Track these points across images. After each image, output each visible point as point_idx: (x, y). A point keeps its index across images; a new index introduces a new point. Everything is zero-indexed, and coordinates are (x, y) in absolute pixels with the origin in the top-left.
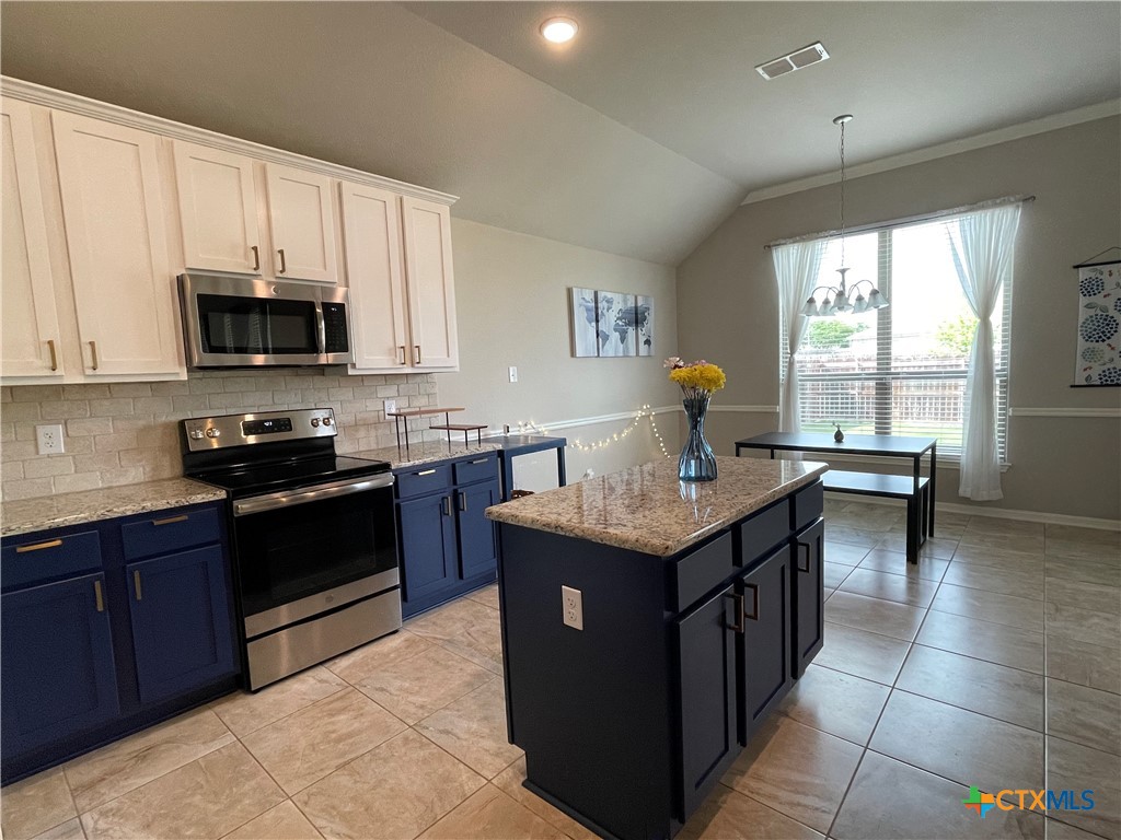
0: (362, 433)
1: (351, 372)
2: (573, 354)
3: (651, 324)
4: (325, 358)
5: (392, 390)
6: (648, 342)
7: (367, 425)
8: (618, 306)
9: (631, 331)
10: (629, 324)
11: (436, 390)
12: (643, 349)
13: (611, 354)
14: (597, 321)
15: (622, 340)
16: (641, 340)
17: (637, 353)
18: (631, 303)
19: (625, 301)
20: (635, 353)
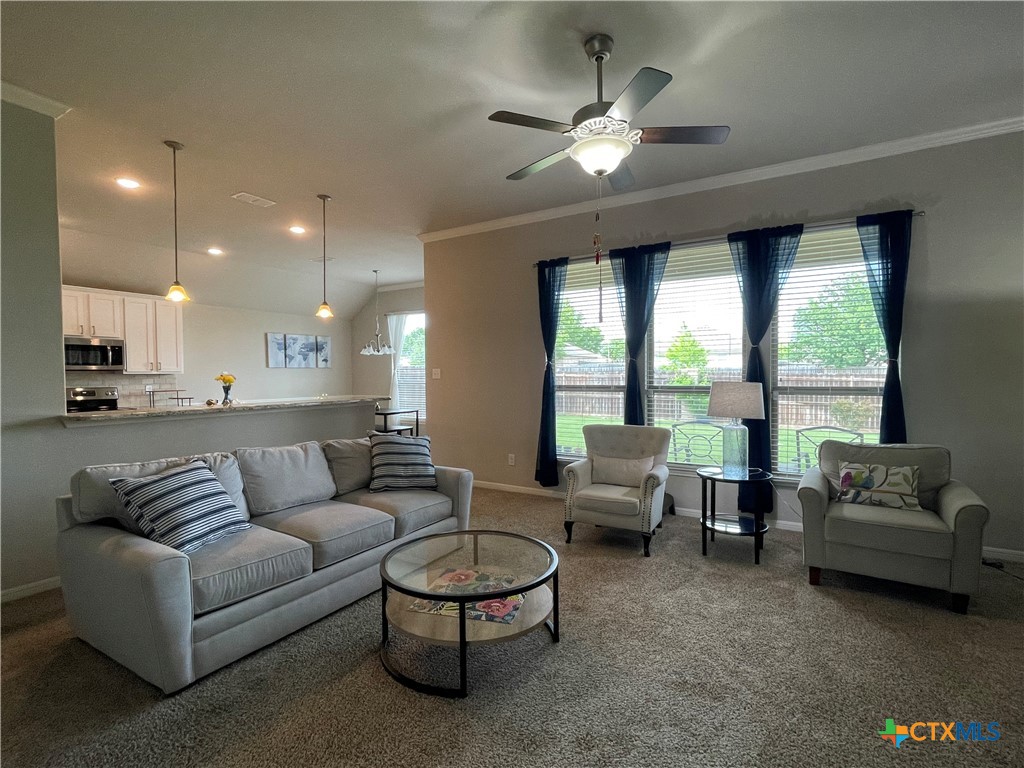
0: (132, 399)
1: (124, 373)
2: (267, 366)
3: (327, 351)
4: (111, 367)
5: (151, 381)
6: (325, 360)
7: (136, 396)
8: (302, 341)
9: (312, 355)
10: (311, 350)
11: (176, 381)
12: (321, 364)
13: (296, 366)
14: (285, 349)
15: (305, 359)
16: (320, 359)
17: (317, 366)
18: (312, 340)
19: (307, 340)
20: (315, 366)
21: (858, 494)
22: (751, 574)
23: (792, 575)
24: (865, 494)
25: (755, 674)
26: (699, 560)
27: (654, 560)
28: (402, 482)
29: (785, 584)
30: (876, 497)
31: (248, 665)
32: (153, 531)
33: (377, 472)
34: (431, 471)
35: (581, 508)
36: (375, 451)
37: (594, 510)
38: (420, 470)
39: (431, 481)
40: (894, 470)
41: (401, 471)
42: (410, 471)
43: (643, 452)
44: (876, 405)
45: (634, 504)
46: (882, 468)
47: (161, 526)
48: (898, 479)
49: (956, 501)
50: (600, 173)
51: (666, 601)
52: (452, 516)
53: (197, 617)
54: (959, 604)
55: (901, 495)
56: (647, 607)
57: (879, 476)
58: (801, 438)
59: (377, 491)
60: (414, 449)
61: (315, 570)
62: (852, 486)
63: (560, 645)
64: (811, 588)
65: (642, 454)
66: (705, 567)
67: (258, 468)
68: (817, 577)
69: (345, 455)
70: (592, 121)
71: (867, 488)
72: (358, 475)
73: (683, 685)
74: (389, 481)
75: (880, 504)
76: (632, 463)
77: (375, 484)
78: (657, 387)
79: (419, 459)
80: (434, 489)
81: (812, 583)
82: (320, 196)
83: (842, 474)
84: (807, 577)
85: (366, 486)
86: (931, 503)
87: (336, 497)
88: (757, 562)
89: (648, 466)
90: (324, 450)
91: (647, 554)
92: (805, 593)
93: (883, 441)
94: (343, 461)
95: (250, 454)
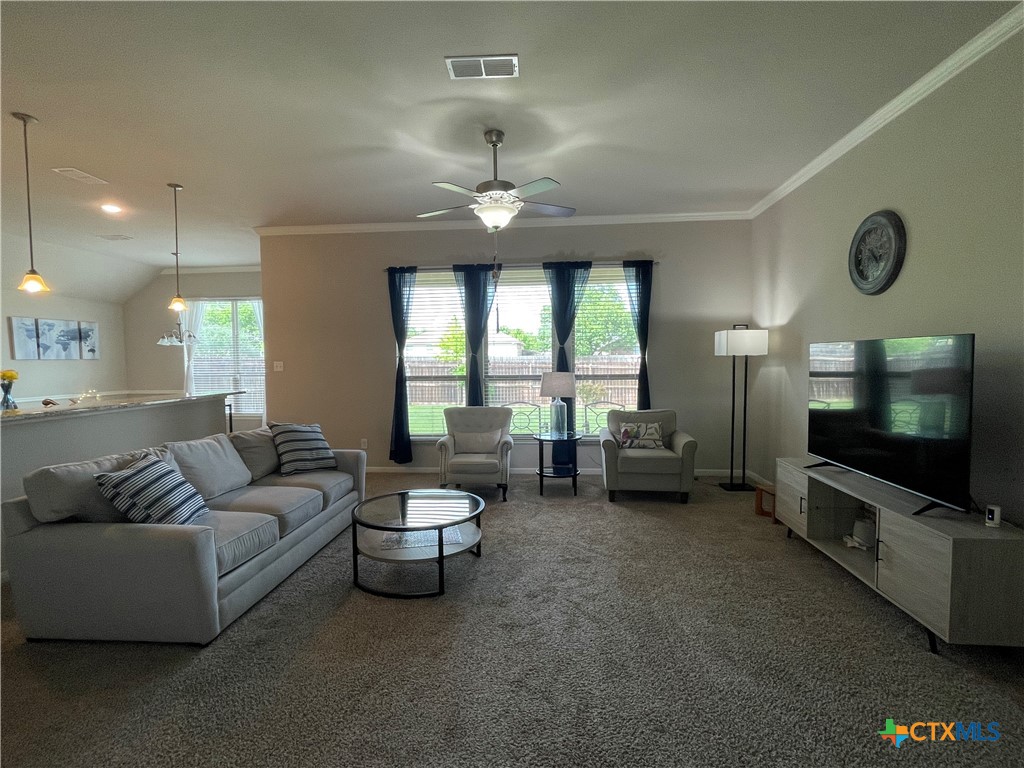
2: (13, 357)
3: (95, 339)
6: (92, 351)
8: (60, 327)
9: (74, 345)
10: (73, 339)
12: (87, 355)
13: (53, 357)
14: (38, 337)
15: (65, 349)
16: (85, 349)
17: (81, 357)
18: (74, 326)
19: (68, 325)
20: (78, 357)
21: (632, 442)
22: (575, 501)
23: (598, 499)
24: (636, 442)
25: (601, 548)
26: (539, 499)
27: (511, 503)
28: (309, 465)
29: (596, 504)
30: (642, 443)
31: (253, 615)
32: (149, 516)
33: (285, 458)
34: (331, 453)
35: (453, 472)
36: (279, 440)
37: (465, 472)
38: (323, 454)
39: (332, 463)
40: (650, 426)
41: (307, 455)
42: (315, 454)
43: (491, 427)
44: (635, 385)
45: (495, 464)
46: (644, 425)
47: (156, 512)
48: (653, 430)
49: (682, 440)
50: (496, 227)
51: (532, 524)
52: (353, 490)
53: (220, 578)
54: (683, 498)
55: (654, 441)
56: (525, 530)
57: (642, 431)
58: (588, 410)
59: (288, 474)
60: (313, 436)
61: (281, 538)
62: (629, 437)
63: (483, 558)
64: (611, 504)
65: (491, 428)
66: (545, 502)
67: (191, 460)
68: (614, 496)
69: (254, 445)
70: (494, 192)
71: (637, 438)
72: (269, 462)
73: (567, 561)
74: (299, 465)
75: (644, 447)
76: (485, 435)
77: (284, 469)
78: (492, 377)
79: (320, 444)
80: (334, 469)
81: (611, 501)
82: (169, 185)
83: (622, 431)
84: (607, 497)
85: (277, 471)
86: (669, 445)
87: (253, 483)
88: (575, 494)
89: (497, 436)
90: (232, 442)
91: (505, 500)
92: (609, 507)
93: (639, 409)
94: (254, 450)
95: (179, 447)
